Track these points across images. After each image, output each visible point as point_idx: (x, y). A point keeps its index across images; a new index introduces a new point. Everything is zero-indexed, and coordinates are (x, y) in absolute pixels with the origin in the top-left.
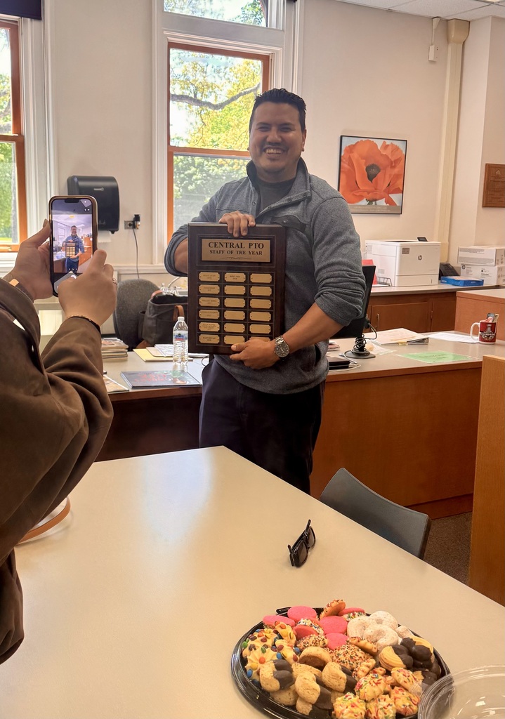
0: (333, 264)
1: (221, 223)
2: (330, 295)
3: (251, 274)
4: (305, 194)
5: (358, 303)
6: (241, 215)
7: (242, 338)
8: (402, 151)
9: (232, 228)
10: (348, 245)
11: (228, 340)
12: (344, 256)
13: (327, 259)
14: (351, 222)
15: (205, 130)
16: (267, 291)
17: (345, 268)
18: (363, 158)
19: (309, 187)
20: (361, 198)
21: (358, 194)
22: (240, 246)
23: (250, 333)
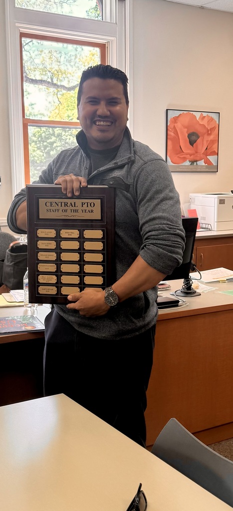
0: (154, 219)
1: (56, 184)
2: (151, 247)
3: (84, 230)
4: (130, 158)
5: (177, 253)
6: (74, 177)
7: (78, 289)
8: (216, 121)
9: (66, 189)
10: (167, 202)
11: (65, 291)
12: (164, 211)
13: (149, 214)
14: (171, 181)
15: (61, 107)
16: (99, 246)
17: (165, 222)
18: (185, 127)
19: (133, 152)
20: (184, 159)
21: (182, 157)
22: (73, 205)
23: (84, 284)
